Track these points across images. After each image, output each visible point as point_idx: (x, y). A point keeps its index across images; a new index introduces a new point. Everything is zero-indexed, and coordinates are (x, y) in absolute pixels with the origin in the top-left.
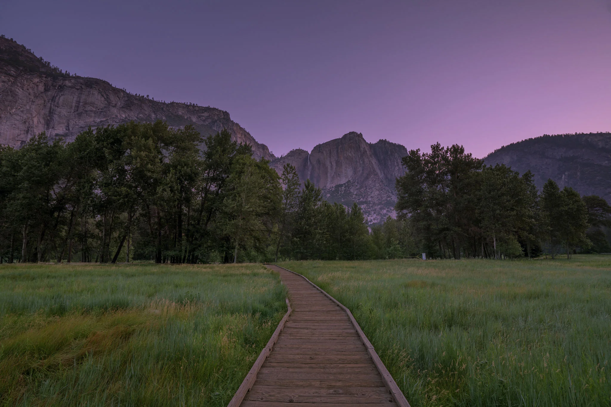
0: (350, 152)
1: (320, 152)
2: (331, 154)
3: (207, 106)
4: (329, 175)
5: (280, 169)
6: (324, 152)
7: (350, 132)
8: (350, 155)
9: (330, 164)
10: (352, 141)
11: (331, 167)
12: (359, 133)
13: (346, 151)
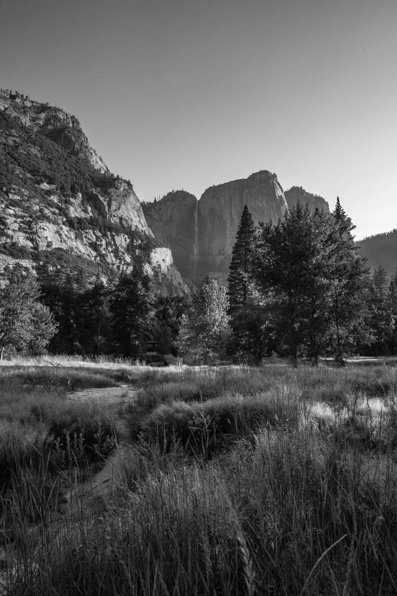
0: (261, 202)
1: (214, 197)
2: (231, 202)
3: (44, 102)
4: (228, 233)
5: (154, 218)
6: (222, 198)
7: (261, 171)
8: (260, 205)
9: (230, 218)
10: (263, 185)
11: (231, 221)
12: (273, 174)
13: (255, 199)
